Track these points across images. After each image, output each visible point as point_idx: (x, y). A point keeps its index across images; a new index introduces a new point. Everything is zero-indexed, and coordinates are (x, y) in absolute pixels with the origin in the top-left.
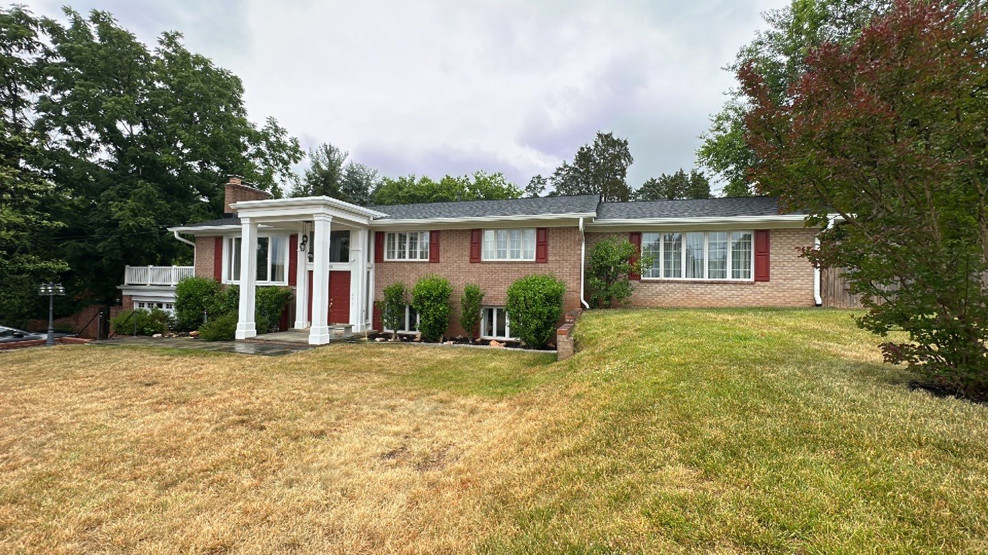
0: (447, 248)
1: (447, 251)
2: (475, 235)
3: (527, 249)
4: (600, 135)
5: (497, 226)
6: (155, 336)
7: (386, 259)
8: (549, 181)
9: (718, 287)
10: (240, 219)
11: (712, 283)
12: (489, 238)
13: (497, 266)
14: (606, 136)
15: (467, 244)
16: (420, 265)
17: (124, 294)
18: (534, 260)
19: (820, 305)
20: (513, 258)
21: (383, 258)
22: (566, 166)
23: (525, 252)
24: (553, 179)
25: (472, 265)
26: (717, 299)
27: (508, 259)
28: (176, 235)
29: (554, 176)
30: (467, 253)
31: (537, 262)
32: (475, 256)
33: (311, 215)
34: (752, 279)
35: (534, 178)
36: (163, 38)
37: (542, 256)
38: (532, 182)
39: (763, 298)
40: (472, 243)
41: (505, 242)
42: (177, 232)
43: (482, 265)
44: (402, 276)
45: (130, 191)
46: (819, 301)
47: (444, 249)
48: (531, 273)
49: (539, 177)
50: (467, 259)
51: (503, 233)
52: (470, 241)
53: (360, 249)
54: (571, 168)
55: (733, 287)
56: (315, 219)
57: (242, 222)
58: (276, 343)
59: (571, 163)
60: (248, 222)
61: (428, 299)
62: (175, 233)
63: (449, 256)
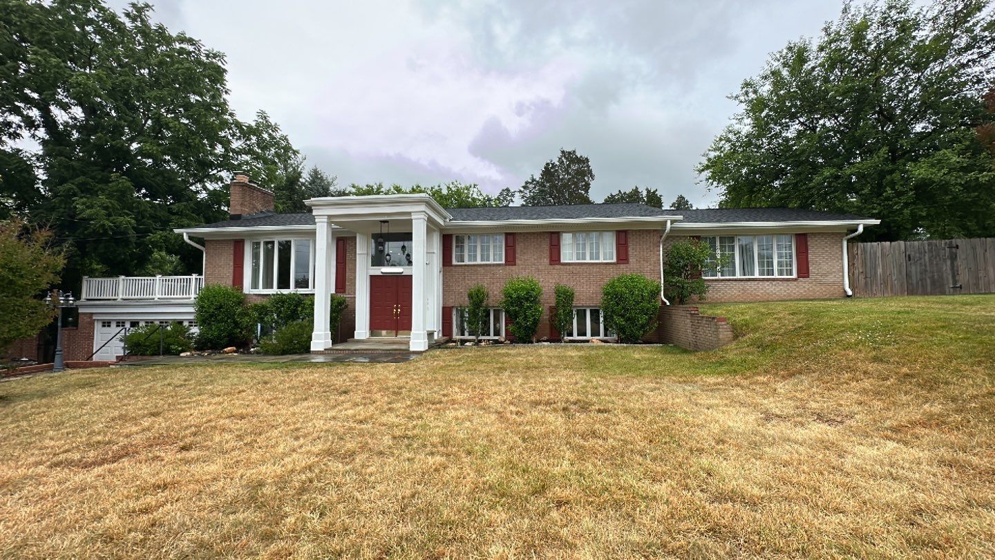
0: (525, 251)
1: (524, 253)
2: (553, 238)
3: (606, 251)
4: (563, 152)
5: (575, 230)
6: (182, 355)
7: (454, 262)
8: (517, 194)
9: (768, 283)
10: (314, 216)
11: (764, 280)
12: (567, 240)
13: (578, 267)
14: (570, 153)
15: (546, 246)
16: (494, 268)
17: (81, 311)
18: (614, 260)
19: (851, 296)
20: (593, 259)
21: (451, 261)
22: (533, 180)
23: (605, 254)
24: (520, 191)
25: (551, 267)
26: (768, 294)
27: (588, 260)
28: (186, 237)
29: (522, 189)
30: (547, 254)
31: (617, 263)
32: (555, 258)
33: (409, 213)
34: (795, 276)
35: (503, 190)
36: (130, 9)
37: (623, 257)
38: (501, 194)
39: (805, 291)
40: (551, 245)
41: (584, 245)
42: (187, 233)
43: (562, 267)
44: (474, 280)
45: (95, 186)
46: (850, 293)
47: (521, 251)
48: (614, 274)
49: (508, 190)
50: (546, 261)
51: (581, 236)
52: (548, 244)
53: (435, 251)
54: (538, 182)
55: (780, 283)
56: (413, 217)
57: (316, 220)
58: (368, 352)
59: (538, 177)
60: (326, 220)
61: (527, 300)
62: (185, 234)
63: (526, 258)
